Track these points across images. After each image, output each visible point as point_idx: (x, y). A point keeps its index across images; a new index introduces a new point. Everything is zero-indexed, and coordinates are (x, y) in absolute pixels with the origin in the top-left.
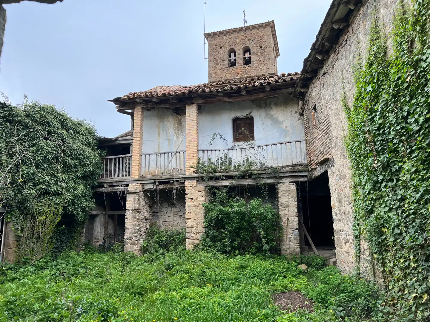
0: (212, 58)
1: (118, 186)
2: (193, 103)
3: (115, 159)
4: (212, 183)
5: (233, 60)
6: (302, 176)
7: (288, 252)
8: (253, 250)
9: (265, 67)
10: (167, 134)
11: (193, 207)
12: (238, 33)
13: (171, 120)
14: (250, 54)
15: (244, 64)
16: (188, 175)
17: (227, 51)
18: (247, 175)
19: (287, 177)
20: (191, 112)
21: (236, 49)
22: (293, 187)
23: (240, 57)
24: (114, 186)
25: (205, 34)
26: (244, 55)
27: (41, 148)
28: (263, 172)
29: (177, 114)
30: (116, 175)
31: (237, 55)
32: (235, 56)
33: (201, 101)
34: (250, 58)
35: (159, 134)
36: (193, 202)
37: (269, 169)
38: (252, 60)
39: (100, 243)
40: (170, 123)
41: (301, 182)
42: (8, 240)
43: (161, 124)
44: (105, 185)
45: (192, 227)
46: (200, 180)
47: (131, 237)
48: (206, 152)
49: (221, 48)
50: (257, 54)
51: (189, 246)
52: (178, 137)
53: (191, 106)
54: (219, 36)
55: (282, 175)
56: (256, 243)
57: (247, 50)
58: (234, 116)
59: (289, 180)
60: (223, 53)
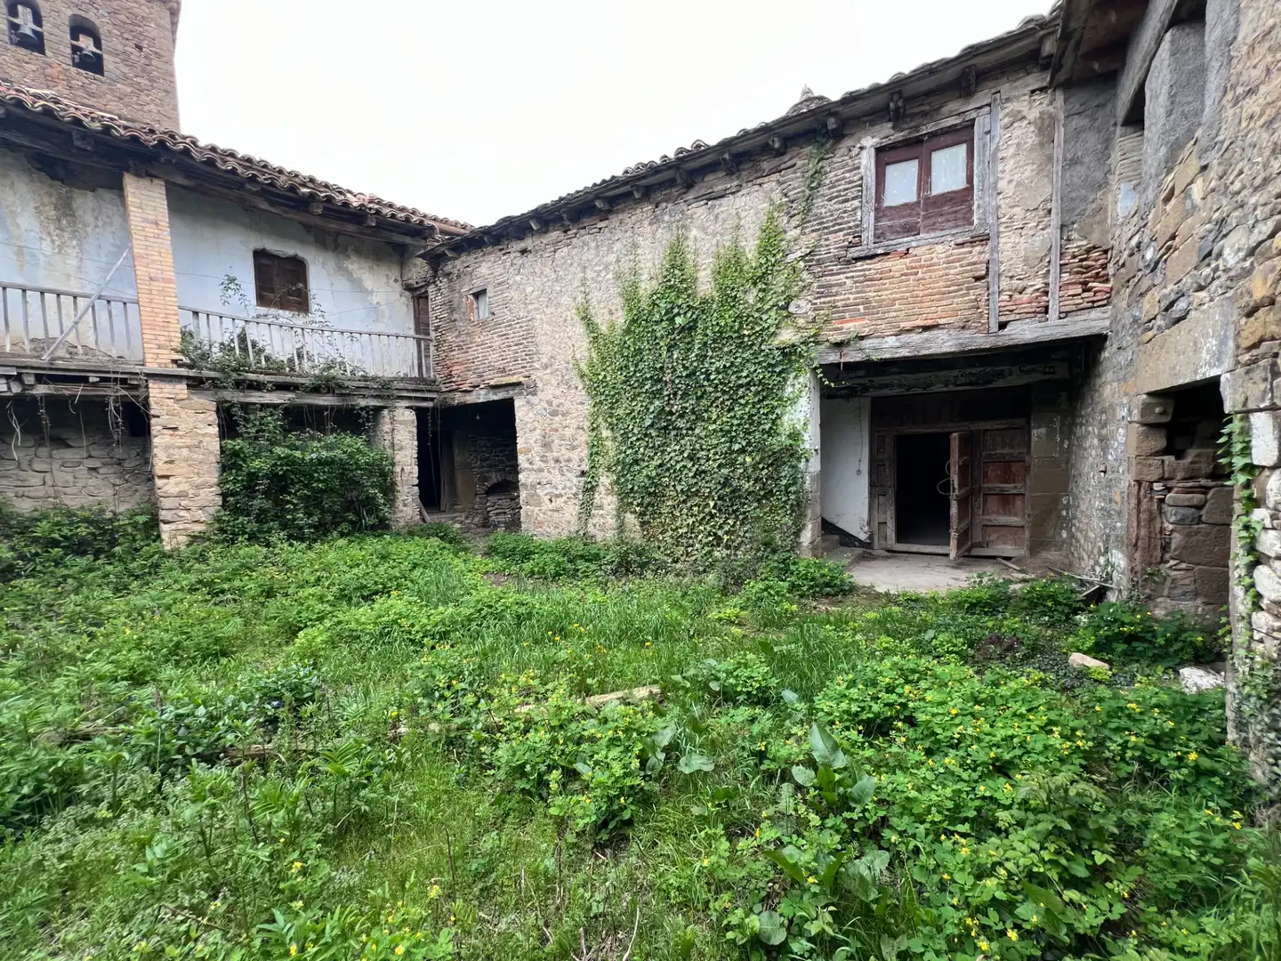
2: (150, 175)
5: (27, 31)
6: (425, 399)
7: (402, 523)
8: (345, 527)
9: (151, 107)
11: (180, 448)
13: (21, 187)
14: (98, 47)
15: (76, 65)
16: (152, 367)
18: (325, 385)
19: (402, 398)
20: (146, 197)
21: (42, 5)
22: (411, 416)
23: (57, 33)
26: (74, 38)
28: (362, 384)
29: (53, 178)
31: (46, 24)
32: (37, 23)
33: (180, 180)
34: (98, 56)
36: (181, 437)
37: (374, 379)
38: (108, 66)
45: (179, 495)
46: (196, 384)
48: (202, 317)
50: (125, 57)
51: (172, 537)
52: (60, 249)
53: (144, 182)
55: (396, 393)
56: (351, 516)
58: (259, 246)
59: (406, 403)
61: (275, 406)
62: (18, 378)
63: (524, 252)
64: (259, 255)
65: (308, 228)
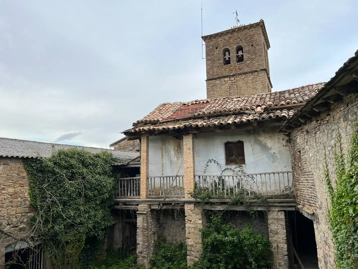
0: (209, 58)
1: (130, 205)
2: (189, 134)
3: (127, 180)
4: (208, 207)
5: (227, 59)
9: (256, 64)
10: (168, 155)
11: (192, 228)
12: (231, 34)
13: (171, 143)
14: (242, 52)
15: (238, 62)
16: (186, 199)
17: (222, 51)
20: (188, 142)
21: (230, 48)
23: (233, 55)
24: (127, 205)
25: (202, 37)
26: (238, 53)
27: (66, 189)
29: (177, 138)
30: (129, 194)
31: (231, 54)
32: (229, 55)
33: (195, 132)
34: (242, 55)
35: (162, 155)
36: (192, 224)
37: (258, 198)
38: (245, 57)
39: (120, 246)
40: (171, 147)
41: (289, 211)
42: (46, 265)
43: (164, 147)
44: (120, 204)
45: (192, 246)
46: (196, 204)
47: (142, 252)
49: (217, 48)
50: (249, 52)
52: (178, 158)
54: (215, 38)
57: (240, 49)
58: (225, 141)
60: (219, 52)
61: (221, 211)
62: (159, 205)
63: (307, 131)
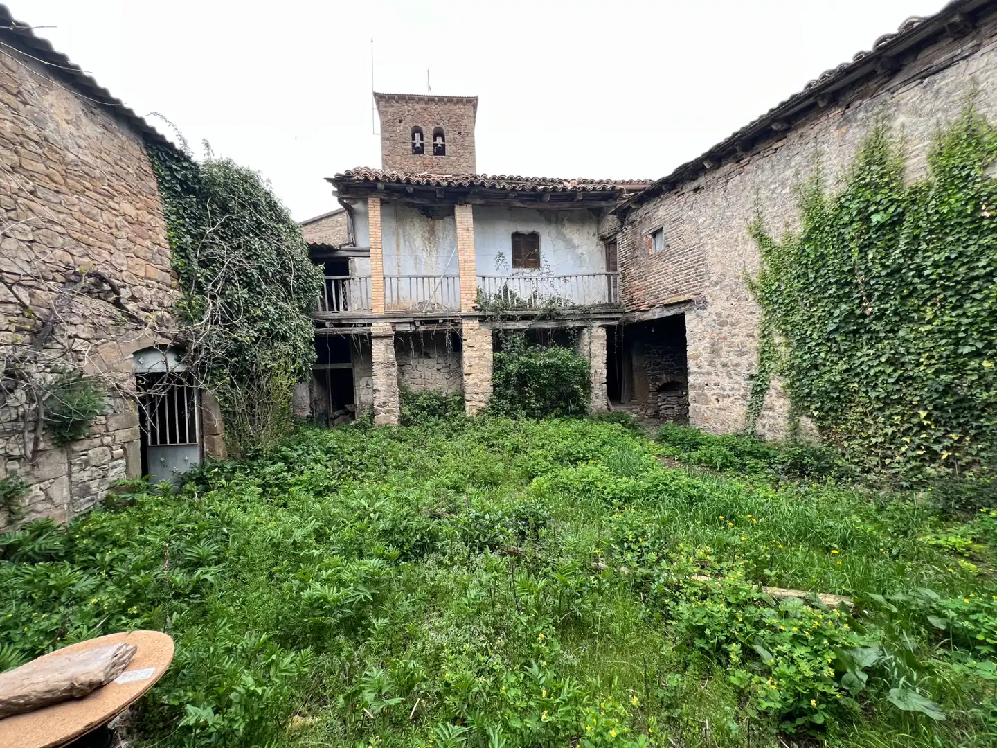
0: (387, 135)
1: (350, 325)
3: (336, 281)
4: (500, 325)
5: (418, 145)
6: (613, 319)
7: (595, 410)
8: (558, 411)
9: (465, 164)
10: (410, 246)
11: (474, 358)
12: (426, 103)
13: (417, 225)
14: (443, 140)
15: (435, 154)
16: (464, 312)
17: (410, 129)
18: (549, 315)
19: (597, 319)
20: (464, 216)
21: (424, 129)
22: (602, 332)
23: (428, 141)
24: (343, 325)
25: (376, 94)
26: (435, 140)
27: (255, 254)
28: (571, 312)
29: (428, 217)
30: (341, 307)
31: (425, 138)
32: (422, 139)
33: (479, 202)
34: (443, 146)
35: (398, 245)
36: (476, 351)
37: (578, 307)
38: (448, 149)
39: (307, 413)
40: (416, 231)
42: (210, 419)
43: (401, 231)
44: (327, 324)
45: (474, 385)
46: (483, 319)
47: (385, 403)
48: (487, 279)
49: (401, 121)
50: (454, 141)
51: (470, 410)
52: (430, 255)
53: (463, 208)
54: (397, 102)
55: (593, 316)
56: (562, 404)
57: (439, 133)
58: (514, 230)
59: (598, 323)
60: (404, 130)
61: (521, 330)
62: (414, 323)
63: (696, 190)
64: (516, 236)
65: (540, 211)
